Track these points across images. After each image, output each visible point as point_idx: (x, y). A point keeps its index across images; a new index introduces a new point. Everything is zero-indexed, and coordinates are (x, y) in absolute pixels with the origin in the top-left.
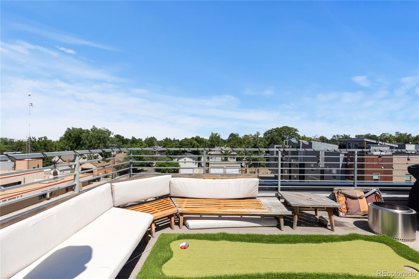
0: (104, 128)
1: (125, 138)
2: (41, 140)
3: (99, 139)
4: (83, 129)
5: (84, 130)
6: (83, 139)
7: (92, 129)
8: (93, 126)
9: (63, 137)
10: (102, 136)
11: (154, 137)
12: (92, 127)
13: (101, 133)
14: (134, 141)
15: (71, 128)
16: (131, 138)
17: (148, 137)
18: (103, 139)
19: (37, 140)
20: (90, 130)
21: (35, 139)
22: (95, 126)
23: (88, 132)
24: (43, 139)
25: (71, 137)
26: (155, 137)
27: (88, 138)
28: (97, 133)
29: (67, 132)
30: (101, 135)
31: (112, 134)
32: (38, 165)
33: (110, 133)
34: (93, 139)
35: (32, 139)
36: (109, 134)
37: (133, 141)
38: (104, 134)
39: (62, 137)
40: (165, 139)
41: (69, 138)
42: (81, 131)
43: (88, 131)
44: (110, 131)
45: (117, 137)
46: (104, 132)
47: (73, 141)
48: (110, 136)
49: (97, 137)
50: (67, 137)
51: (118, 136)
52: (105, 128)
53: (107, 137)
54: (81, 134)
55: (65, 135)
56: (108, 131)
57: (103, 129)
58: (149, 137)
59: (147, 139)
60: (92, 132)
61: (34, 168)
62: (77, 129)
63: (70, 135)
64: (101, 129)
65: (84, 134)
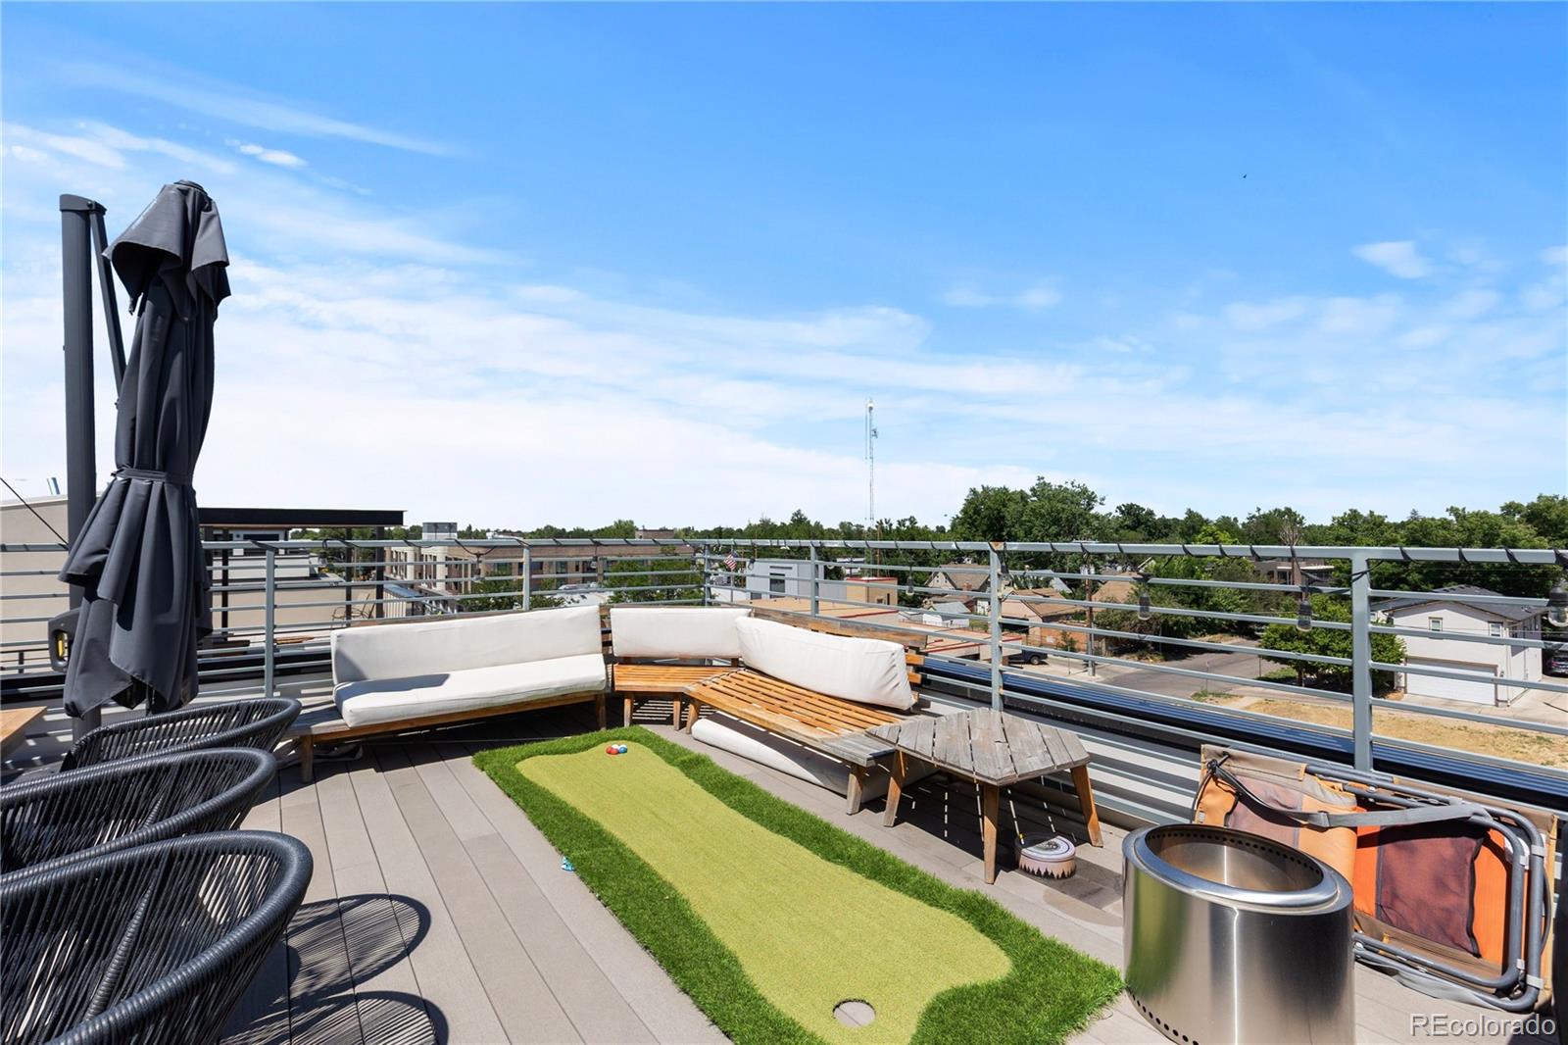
0: (1072, 483)
1: (1158, 516)
2: (904, 526)
3: (1056, 521)
4: (1011, 490)
5: (1013, 493)
6: (1009, 523)
7: (1033, 490)
8: (1039, 480)
9: (960, 516)
10: (1064, 509)
11: (1288, 511)
12: (1033, 483)
13: (1063, 501)
14: (1193, 527)
15: (980, 490)
16: (1182, 517)
17: (1259, 510)
18: (1067, 520)
19: (894, 527)
20: (1030, 493)
21: (891, 525)
22: (1043, 478)
23: (1022, 498)
24: (907, 523)
25: (979, 515)
26: (1293, 510)
27: (1023, 519)
28: (1050, 500)
29: (969, 502)
30: (1059, 506)
31: (1101, 504)
32: (888, 595)
33: (1091, 498)
34: (1037, 523)
35: (885, 525)
36: (1089, 504)
37: (1189, 529)
38: (1072, 503)
39: (958, 517)
40: (1342, 515)
41: (975, 521)
42: (1003, 497)
43: (1023, 495)
44: (1093, 493)
45: (1129, 513)
46: (1073, 496)
47: (985, 528)
48: (1093, 512)
49: (1049, 514)
50: (971, 518)
51: (1130, 511)
52: (1076, 484)
53: (1081, 515)
54: (1004, 506)
55: (965, 511)
56: (1085, 491)
57: (1069, 486)
58: (1265, 510)
59: (1254, 516)
60: (1035, 499)
61: (880, 601)
62: (993, 489)
63: (977, 511)
64: (1064, 486)
65: (1012, 506)
